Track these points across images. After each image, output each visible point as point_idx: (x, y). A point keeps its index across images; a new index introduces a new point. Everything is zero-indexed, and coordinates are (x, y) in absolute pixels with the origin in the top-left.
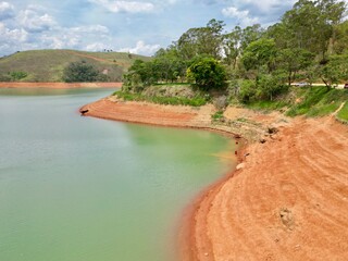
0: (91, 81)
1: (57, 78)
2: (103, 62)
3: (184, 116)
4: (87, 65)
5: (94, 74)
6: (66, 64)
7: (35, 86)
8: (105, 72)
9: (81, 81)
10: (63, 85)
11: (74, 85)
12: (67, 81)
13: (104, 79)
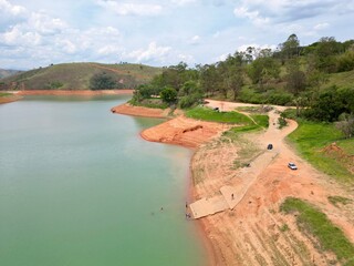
0: (111, 88)
1: (85, 87)
2: (120, 73)
3: (159, 113)
4: (107, 75)
5: (112, 83)
6: (91, 75)
7: (70, 93)
8: (121, 81)
9: (103, 89)
10: (89, 93)
11: (98, 93)
12: (93, 89)
13: (120, 87)
